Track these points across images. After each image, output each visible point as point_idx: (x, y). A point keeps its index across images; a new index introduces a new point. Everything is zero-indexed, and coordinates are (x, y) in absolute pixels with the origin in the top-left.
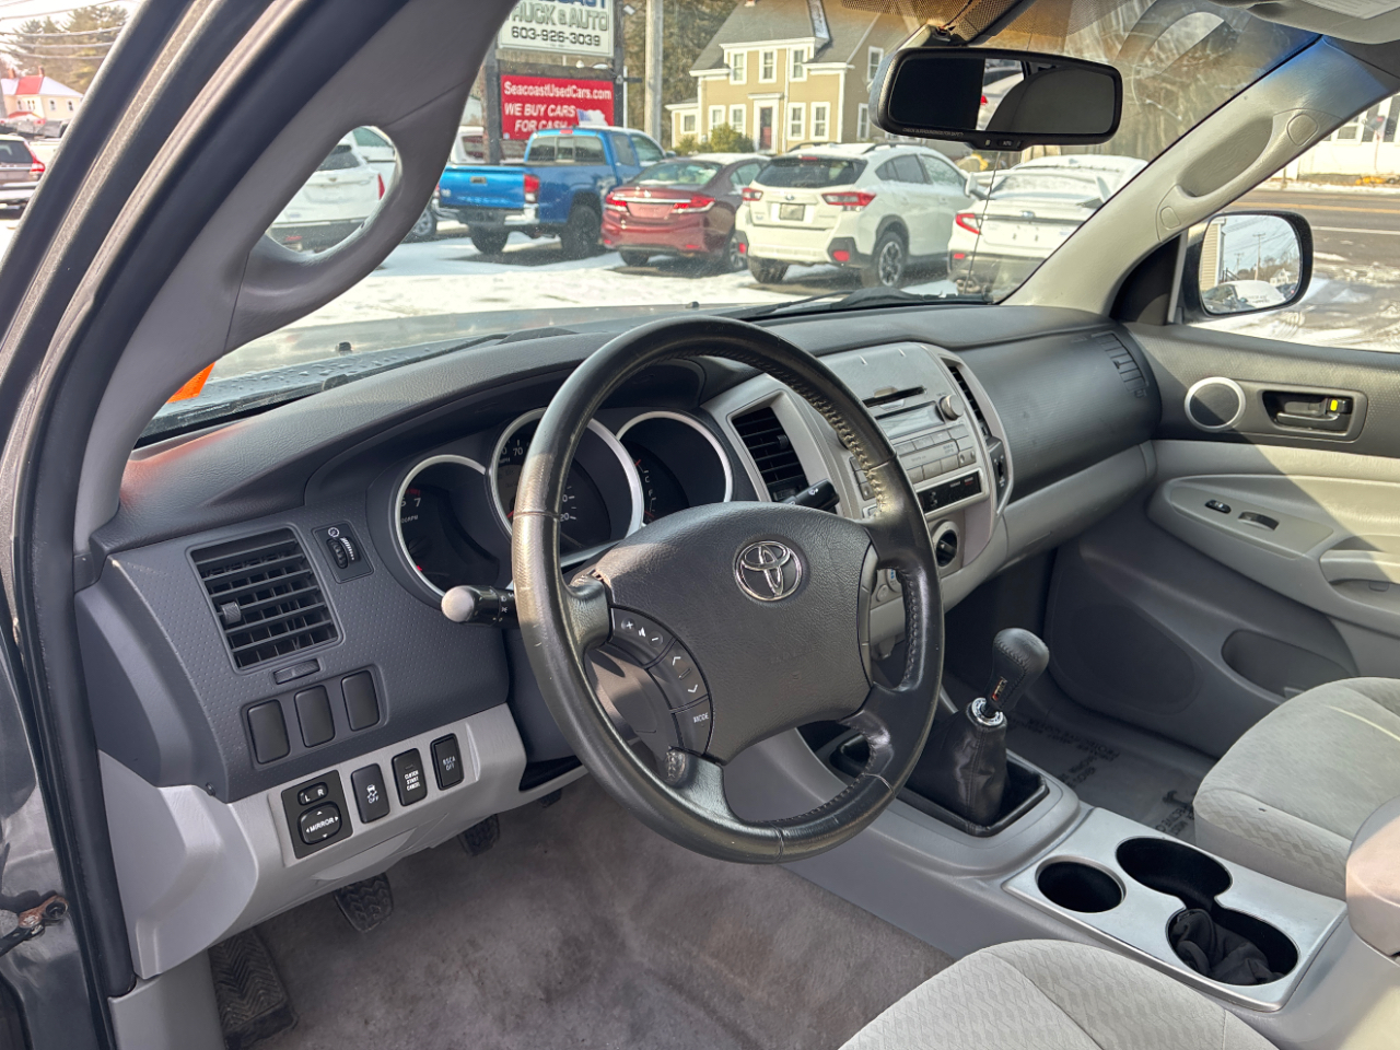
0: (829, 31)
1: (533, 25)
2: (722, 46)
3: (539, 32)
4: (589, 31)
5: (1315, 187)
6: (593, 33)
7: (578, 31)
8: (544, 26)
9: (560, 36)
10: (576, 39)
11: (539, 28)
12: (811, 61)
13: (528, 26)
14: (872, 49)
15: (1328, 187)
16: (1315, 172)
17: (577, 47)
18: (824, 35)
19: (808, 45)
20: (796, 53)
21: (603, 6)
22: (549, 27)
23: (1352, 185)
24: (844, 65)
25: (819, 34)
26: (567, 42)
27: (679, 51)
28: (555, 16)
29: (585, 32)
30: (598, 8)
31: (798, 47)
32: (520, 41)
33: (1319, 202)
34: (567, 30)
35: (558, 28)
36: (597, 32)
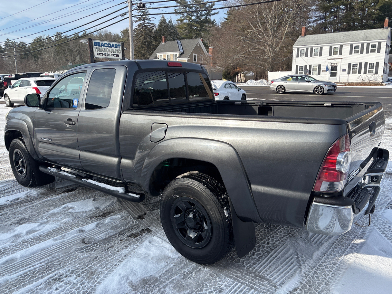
0: (183, 50)
1: (102, 52)
2: (157, 53)
3: (104, 54)
4: (116, 53)
6: (117, 54)
7: (113, 54)
8: (105, 53)
9: (109, 55)
10: (113, 55)
11: (104, 53)
12: (179, 57)
13: (101, 53)
14: (194, 54)
17: (113, 57)
18: (182, 51)
19: (178, 53)
20: (175, 55)
21: (119, 48)
22: (106, 53)
24: (187, 58)
25: (180, 51)
26: (111, 56)
27: (147, 54)
28: (108, 50)
29: (115, 54)
30: (118, 48)
31: (176, 54)
32: (99, 56)
34: (111, 54)
35: (108, 53)
36: (118, 54)
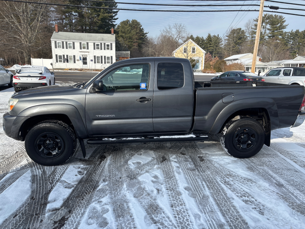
5: (57, 71)
15: (60, 71)
16: (57, 68)
23: (64, 70)
33: (59, 73)
